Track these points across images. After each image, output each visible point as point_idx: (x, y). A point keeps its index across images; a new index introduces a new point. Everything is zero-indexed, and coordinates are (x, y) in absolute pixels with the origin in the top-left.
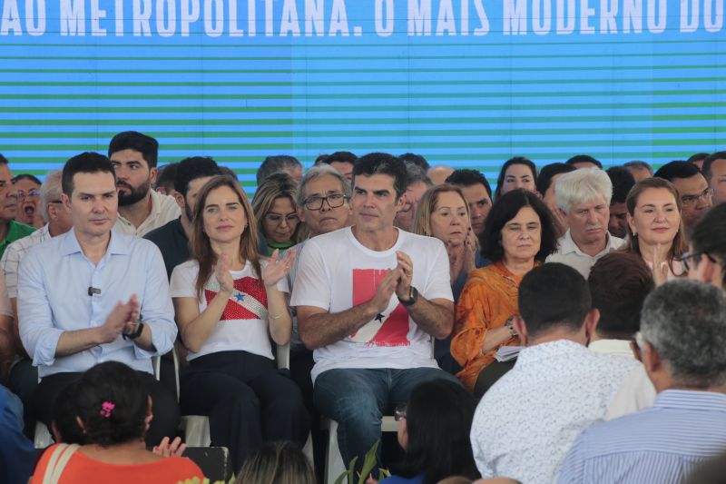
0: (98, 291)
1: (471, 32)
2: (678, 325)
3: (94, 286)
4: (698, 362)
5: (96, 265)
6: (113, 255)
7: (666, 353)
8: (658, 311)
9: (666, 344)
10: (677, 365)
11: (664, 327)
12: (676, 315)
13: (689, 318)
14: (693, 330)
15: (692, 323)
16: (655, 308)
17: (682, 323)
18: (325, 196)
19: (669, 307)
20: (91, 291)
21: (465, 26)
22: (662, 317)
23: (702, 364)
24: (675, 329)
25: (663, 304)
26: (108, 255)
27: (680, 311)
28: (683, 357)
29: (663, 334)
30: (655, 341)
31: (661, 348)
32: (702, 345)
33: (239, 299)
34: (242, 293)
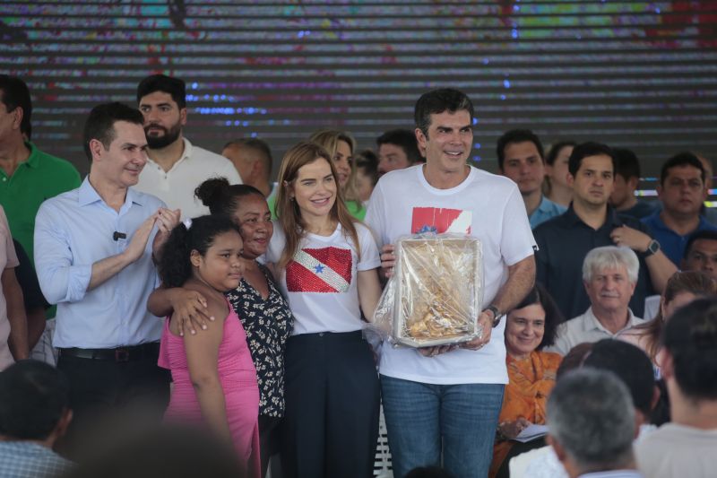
0: (124, 236)
3: (120, 232)
5: (119, 213)
6: (133, 203)
20: (117, 236)
33: (318, 271)
34: (322, 265)
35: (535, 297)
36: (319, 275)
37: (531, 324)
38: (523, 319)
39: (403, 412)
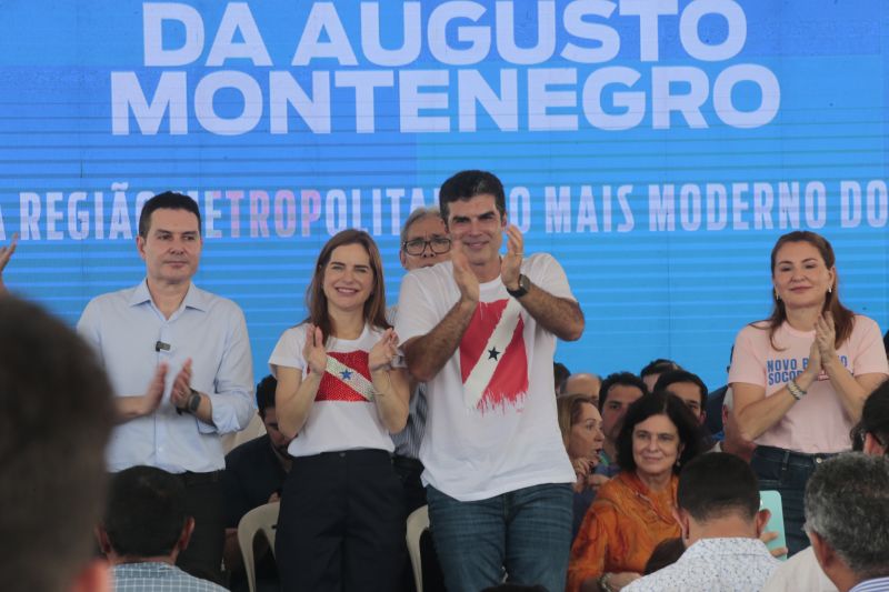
0: (167, 347)
1: (615, 226)
2: (843, 507)
3: (163, 341)
4: (874, 547)
5: (167, 319)
6: (188, 308)
7: (835, 542)
8: (819, 493)
9: (833, 531)
10: (850, 554)
11: (828, 512)
12: (839, 496)
13: (853, 498)
14: (860, 511)
15: (858, 503)
16: (816, 491)
17: (848, 504)
18: (428, 239)
19: (830, 487)
20: (159, 346)
21: (607, 219)
22: (824, 500)
23: (878, 549)
24: (839, 512)
25: (823, 485)
26: (183, 307)
27: (843, 490)
28: (856, 544)
29: (827, 520)
30: (821, 529)
31: (830, 538)
32: (874, 528)
33: (345, 377)
34: (350, 370)
35: (662, 407)
36: (346, 381)
37: (654, 438)
38: (646, 432)
39: (464, 536)
